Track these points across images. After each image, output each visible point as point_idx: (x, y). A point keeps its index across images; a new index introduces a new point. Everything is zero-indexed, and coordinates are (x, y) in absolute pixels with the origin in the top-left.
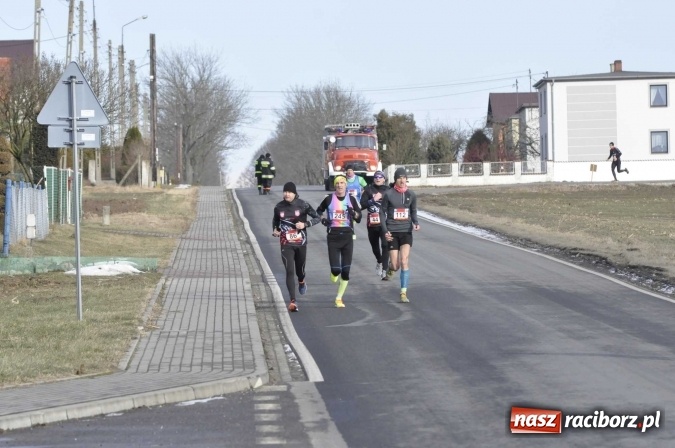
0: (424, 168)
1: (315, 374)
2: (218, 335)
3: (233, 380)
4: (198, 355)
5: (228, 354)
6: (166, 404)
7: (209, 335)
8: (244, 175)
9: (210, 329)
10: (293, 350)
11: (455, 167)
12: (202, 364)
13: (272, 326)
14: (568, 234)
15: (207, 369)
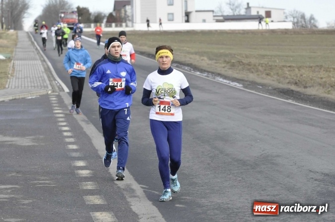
0: (92, 25)
1: (67, 90)
2: (34, 78)
3: (42, 91)
4: (29, 84)
5: (39, 84)
6: (22, 98)
7: (31, 78)
8: (31, 27)
9: (31, 76)
10: (58, 83)
11: (103, 25)
12: (31, 86)
13: (50, 76)
14: (141, 47)
15: (33, 88)
